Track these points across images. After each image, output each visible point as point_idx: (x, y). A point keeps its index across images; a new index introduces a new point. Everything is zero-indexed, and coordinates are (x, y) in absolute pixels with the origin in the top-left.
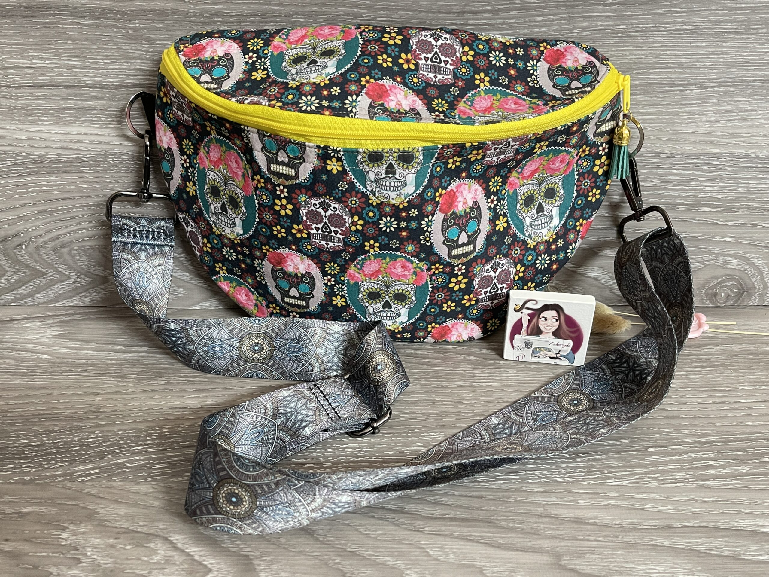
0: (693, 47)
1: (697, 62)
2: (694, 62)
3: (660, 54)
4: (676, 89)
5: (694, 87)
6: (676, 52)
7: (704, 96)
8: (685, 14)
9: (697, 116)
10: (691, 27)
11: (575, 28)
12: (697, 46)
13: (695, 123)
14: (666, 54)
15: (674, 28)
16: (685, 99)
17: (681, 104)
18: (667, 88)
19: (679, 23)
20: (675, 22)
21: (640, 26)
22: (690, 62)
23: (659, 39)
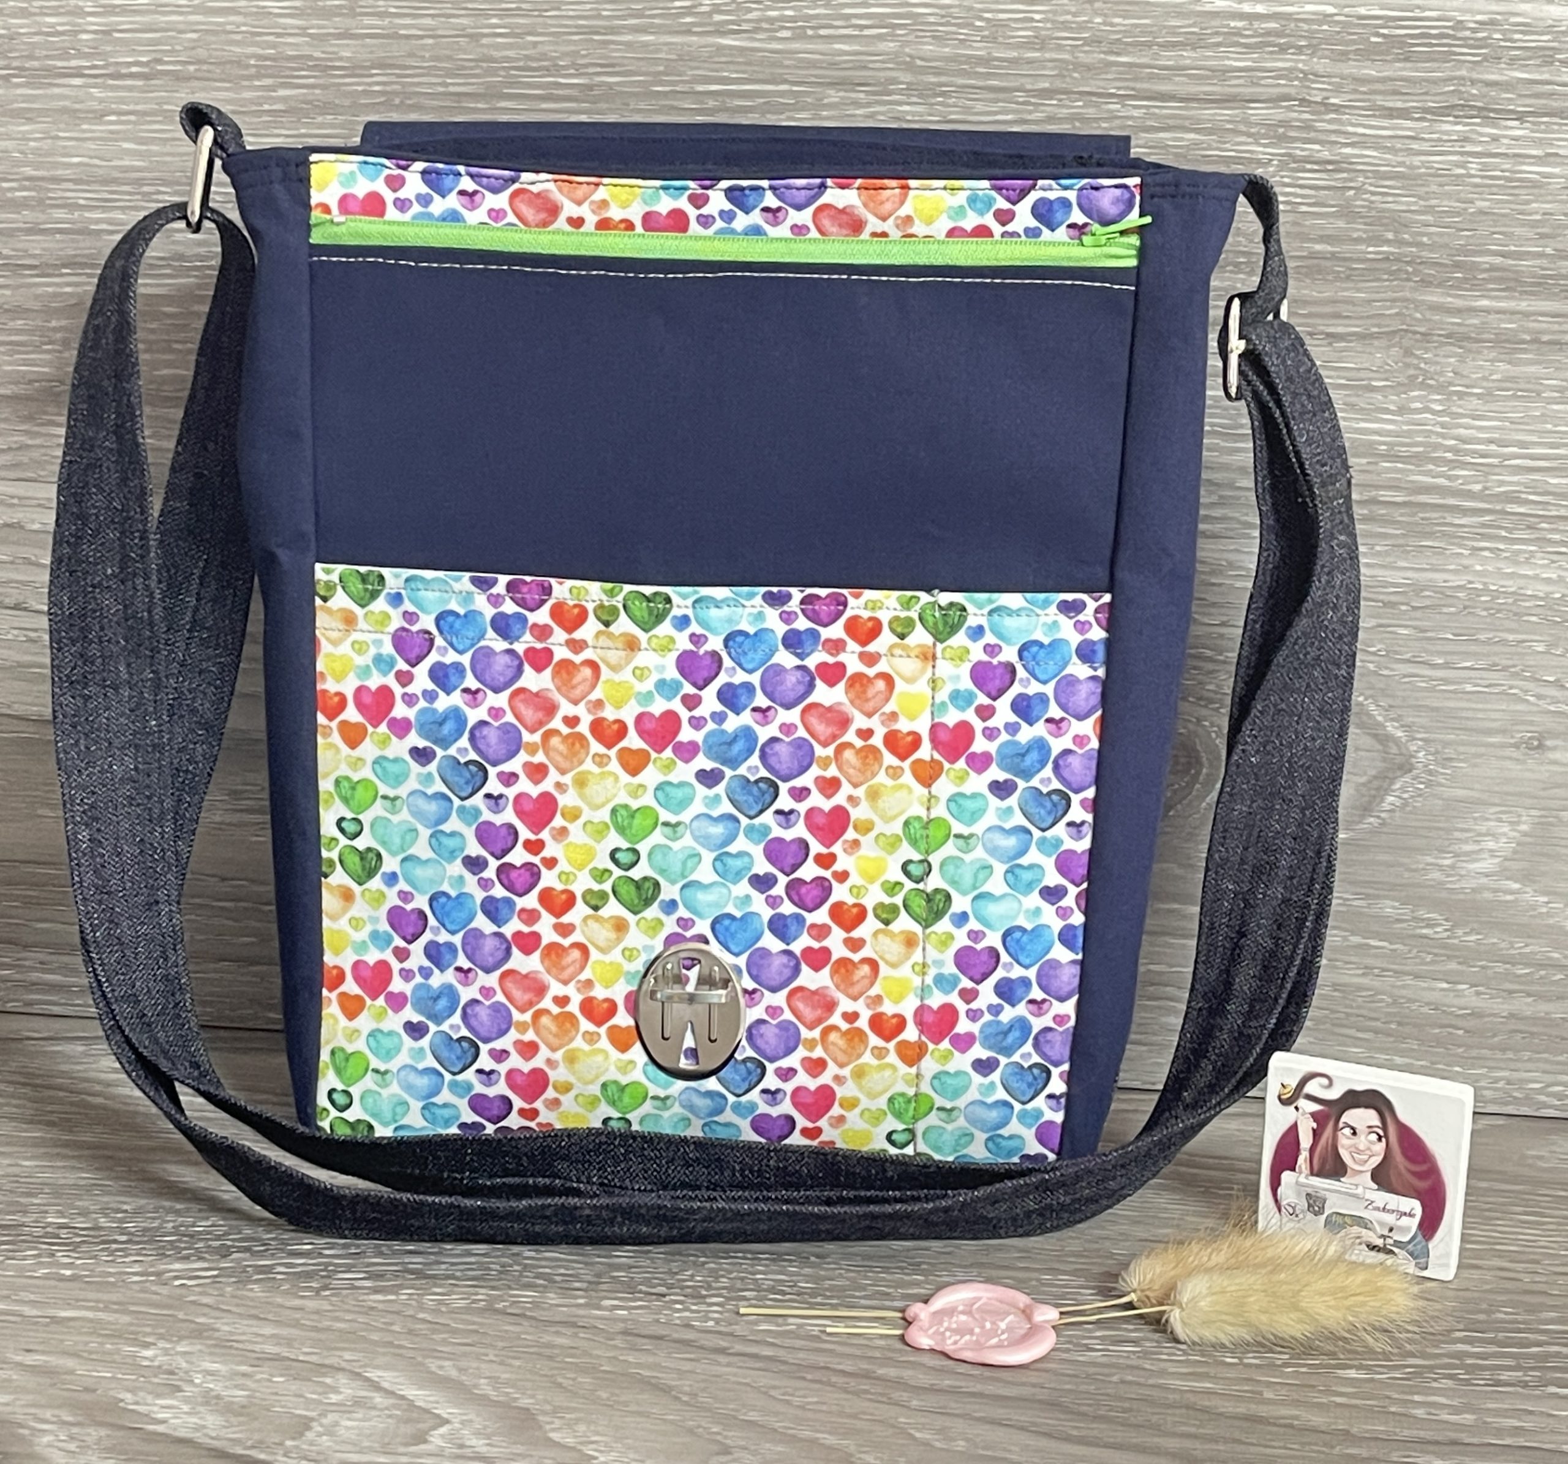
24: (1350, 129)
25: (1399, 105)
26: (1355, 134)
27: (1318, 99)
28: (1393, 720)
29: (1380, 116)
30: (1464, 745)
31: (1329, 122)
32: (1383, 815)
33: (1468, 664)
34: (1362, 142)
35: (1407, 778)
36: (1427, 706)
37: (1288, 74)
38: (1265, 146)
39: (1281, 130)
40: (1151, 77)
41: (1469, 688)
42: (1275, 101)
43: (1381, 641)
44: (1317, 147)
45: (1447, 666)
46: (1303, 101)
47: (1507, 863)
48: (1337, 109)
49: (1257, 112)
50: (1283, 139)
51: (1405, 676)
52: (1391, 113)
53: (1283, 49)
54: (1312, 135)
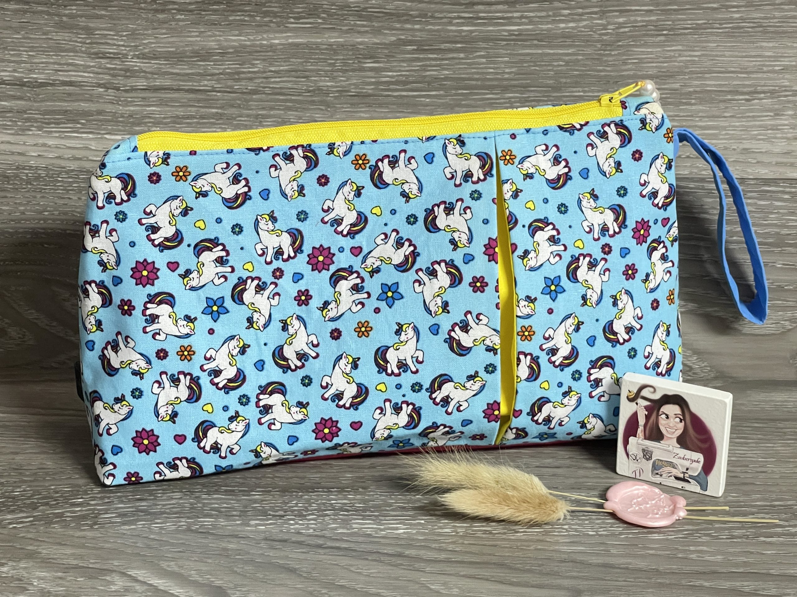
0: (757, 47)
1: (764, 65)
2: (759, 65)
3: (717, 56)
4: (741, 97)
5: (762, 95)
6: (737, 53)
7: (776, 106)
8: (743, 9)
9: (770, 132)
10: (752, 25)
11: (609, 24)
12: (761, 47)
13: (768, 140)
14: (724, 56)
15: (731, 25)
16: (752, 111)
17: (749, 117)
18: (729, 97)
19: (737, 19)
20: (732, 18)
21: (689, 22)
22: (755, 66)
23: (715, 38)
24: (92, 75)
25: (67, 88)
26: (89, 72)
27: (110, 91)
29: (77, 82)
31: (103, 79)
34: (86, 68)
37: (127, 103)
38: (136, 66)
39: (128, 74)
40: (199, 101)
42: (133, 89)
44: (109, 66)
46: (118, 89)
48: (99, 85)
49: (141, 83)
50: (127, 70)
52: (71, 84)
53: (131, 116)
54: (112, 72)
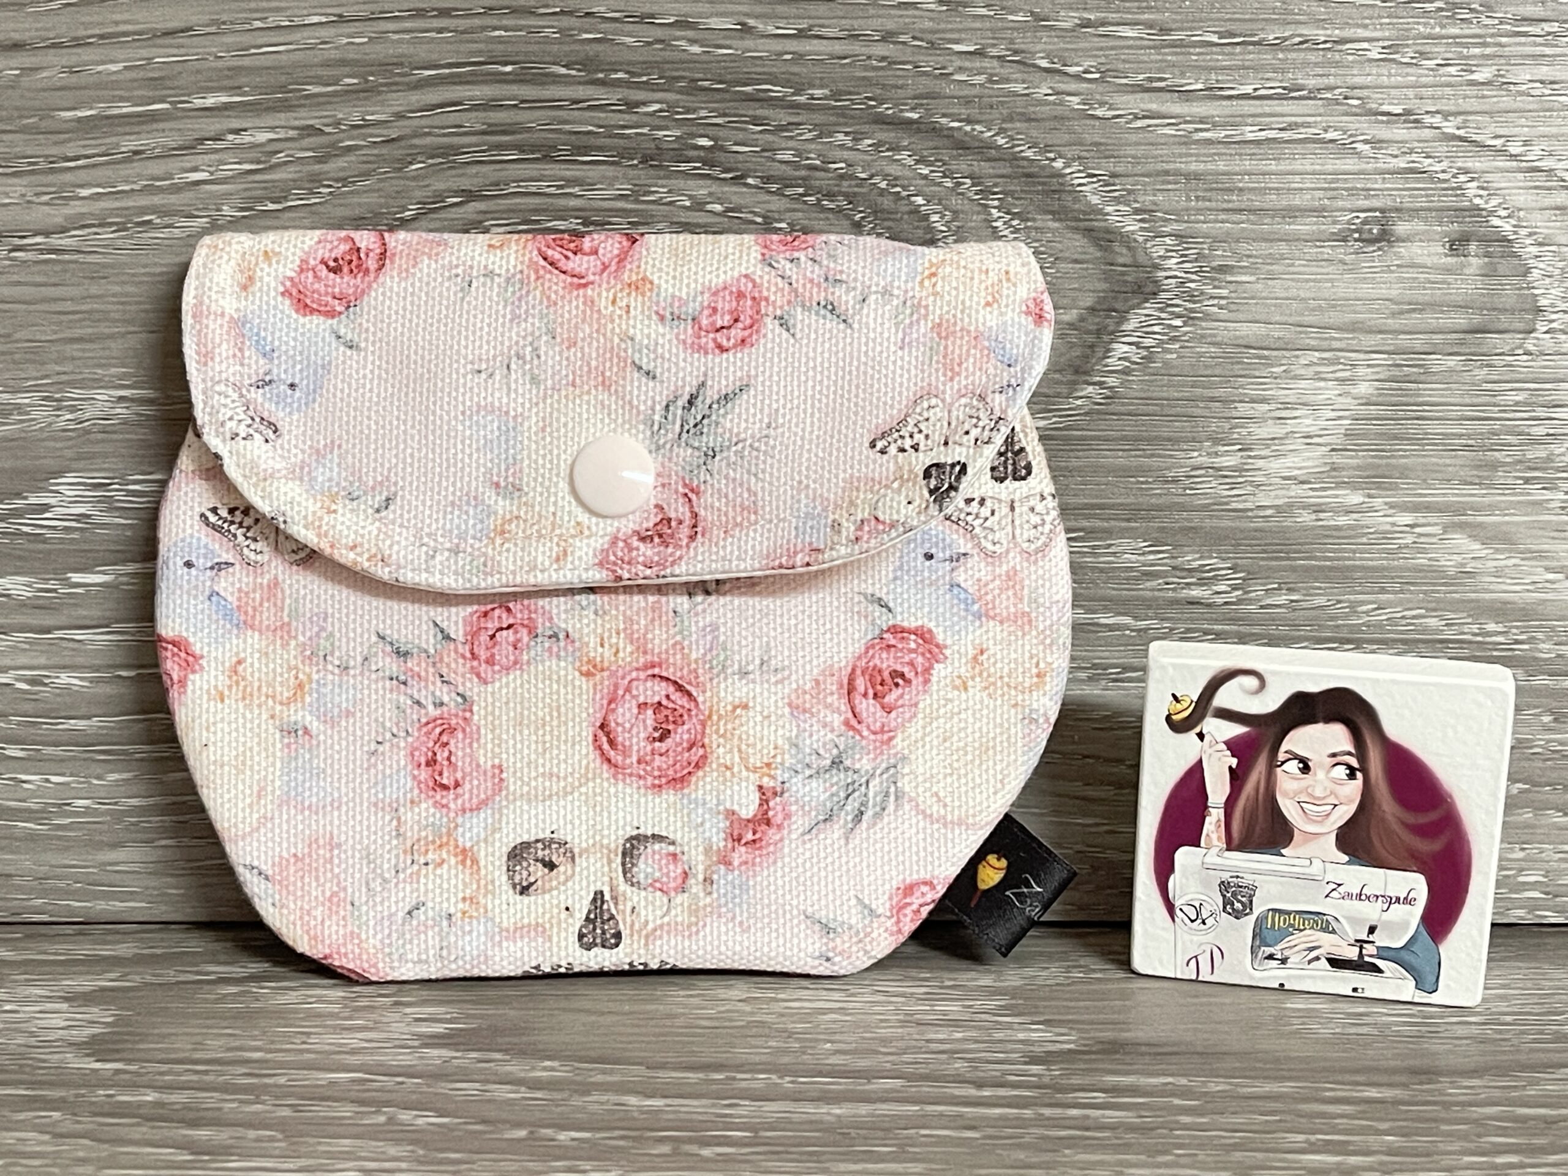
28: (1117, 200)
30: (1248, 240)
32: (1111, 381)
33: (1248, 89)
35: (1149, 308)
36: (1177, 173)
41: (1250, 133)
43: (1087, 53)
45: (1211, 93)
47: (1337, 459)
51: (1137, 117)
